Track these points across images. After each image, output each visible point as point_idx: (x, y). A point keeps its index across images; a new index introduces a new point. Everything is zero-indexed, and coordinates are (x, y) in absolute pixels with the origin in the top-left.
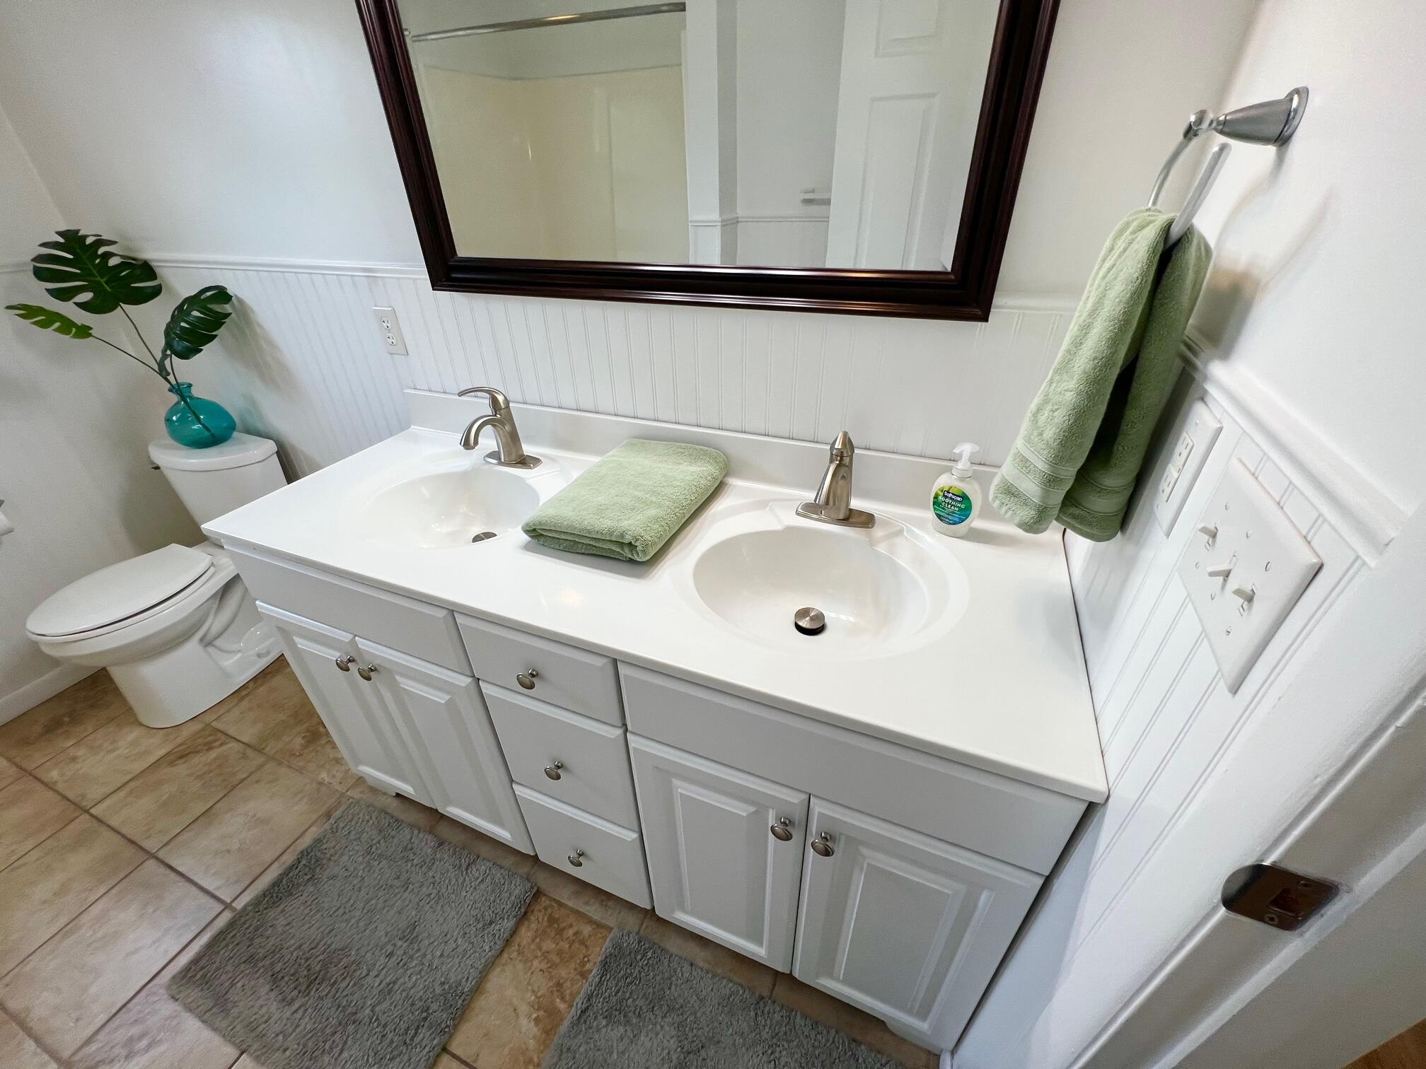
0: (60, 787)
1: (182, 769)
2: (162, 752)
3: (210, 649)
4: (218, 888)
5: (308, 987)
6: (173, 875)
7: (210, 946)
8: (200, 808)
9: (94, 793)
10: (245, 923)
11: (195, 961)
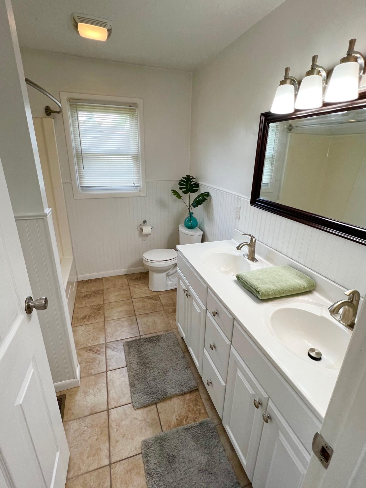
0: (131, 291)
1: (149, 301)
2: (148, 295)
3: (167, 277)
4: (141, 331)
5: (143, 364)
6: (136, 322)
7: (134, 341)
8: (147, 312)
9: (135, 296)
10: (141, 341)
11: (130, 342)
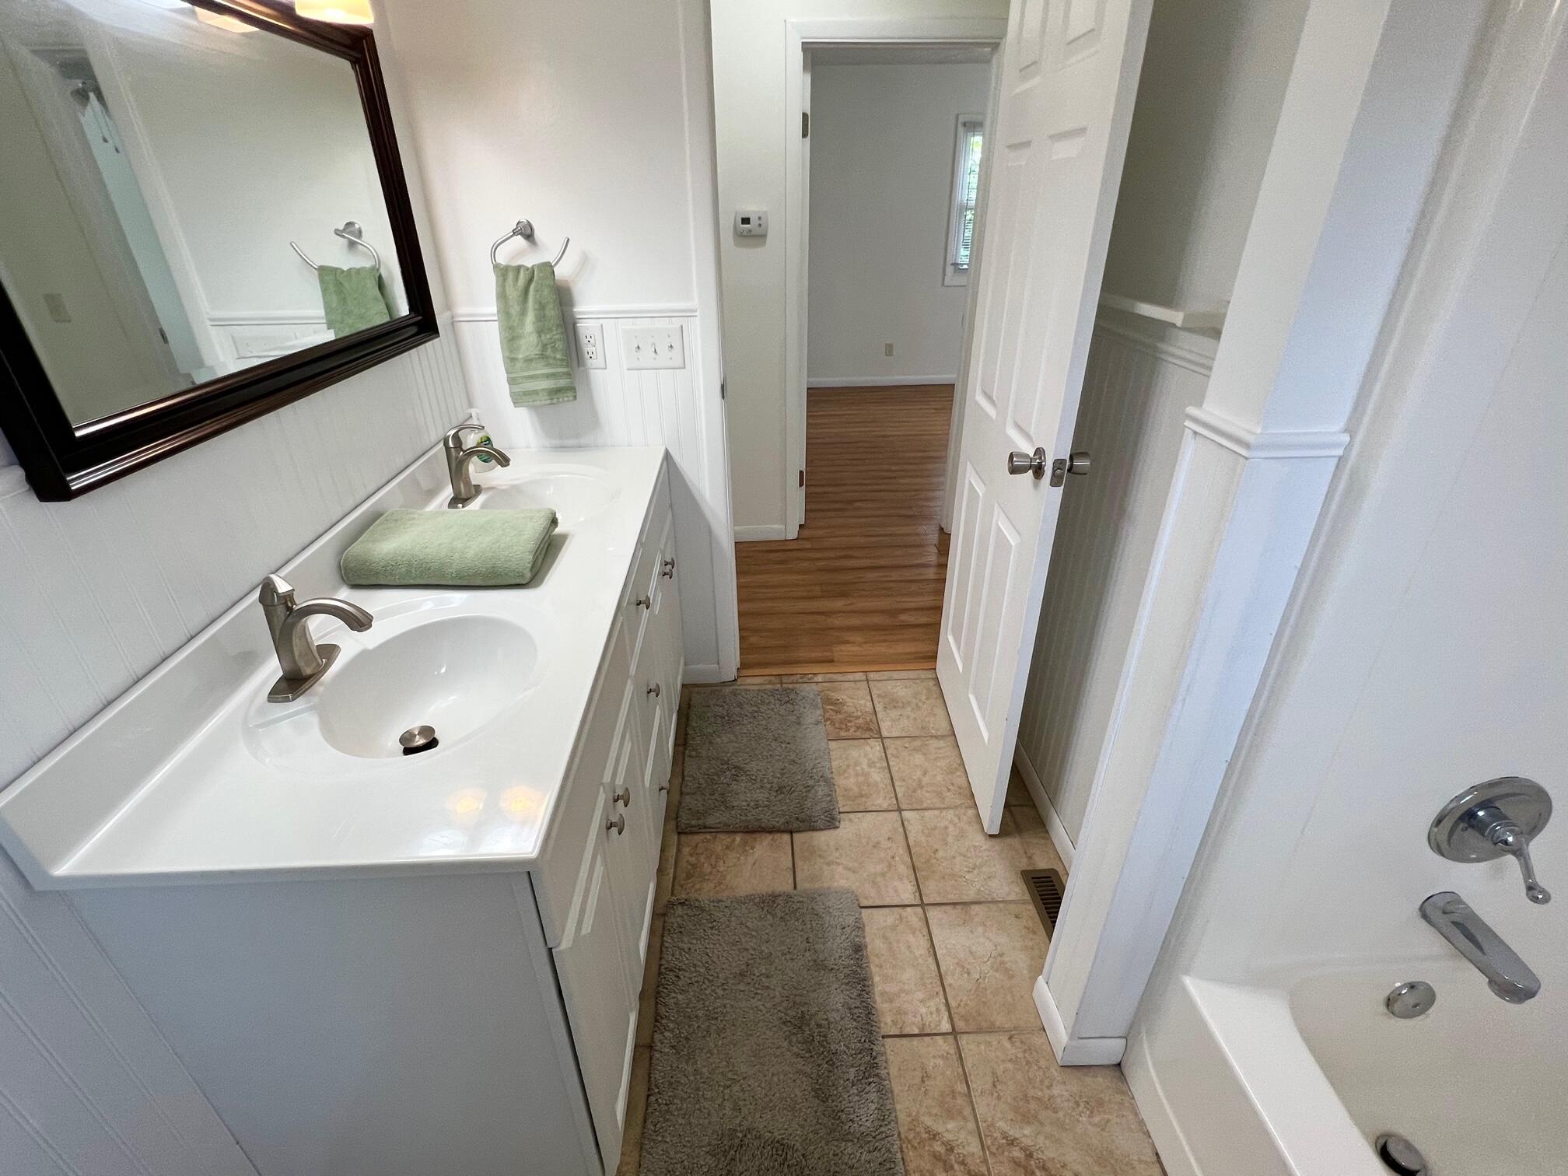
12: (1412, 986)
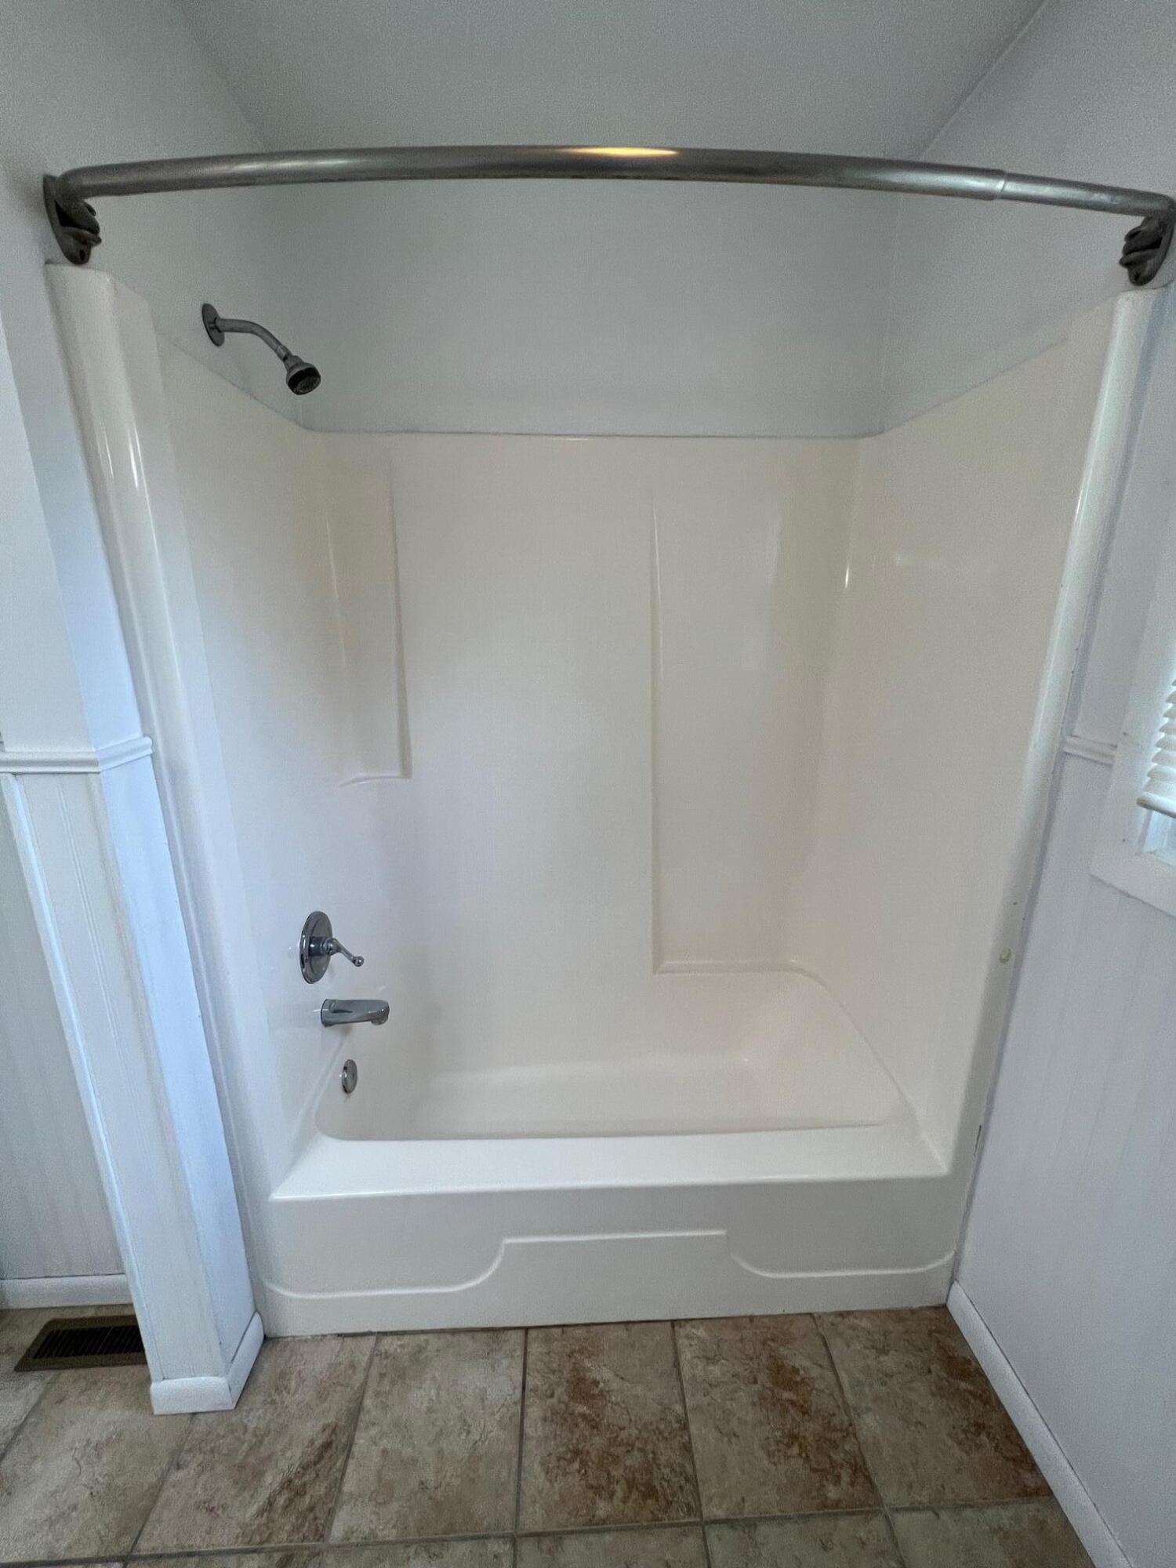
12: (345, 1068)
